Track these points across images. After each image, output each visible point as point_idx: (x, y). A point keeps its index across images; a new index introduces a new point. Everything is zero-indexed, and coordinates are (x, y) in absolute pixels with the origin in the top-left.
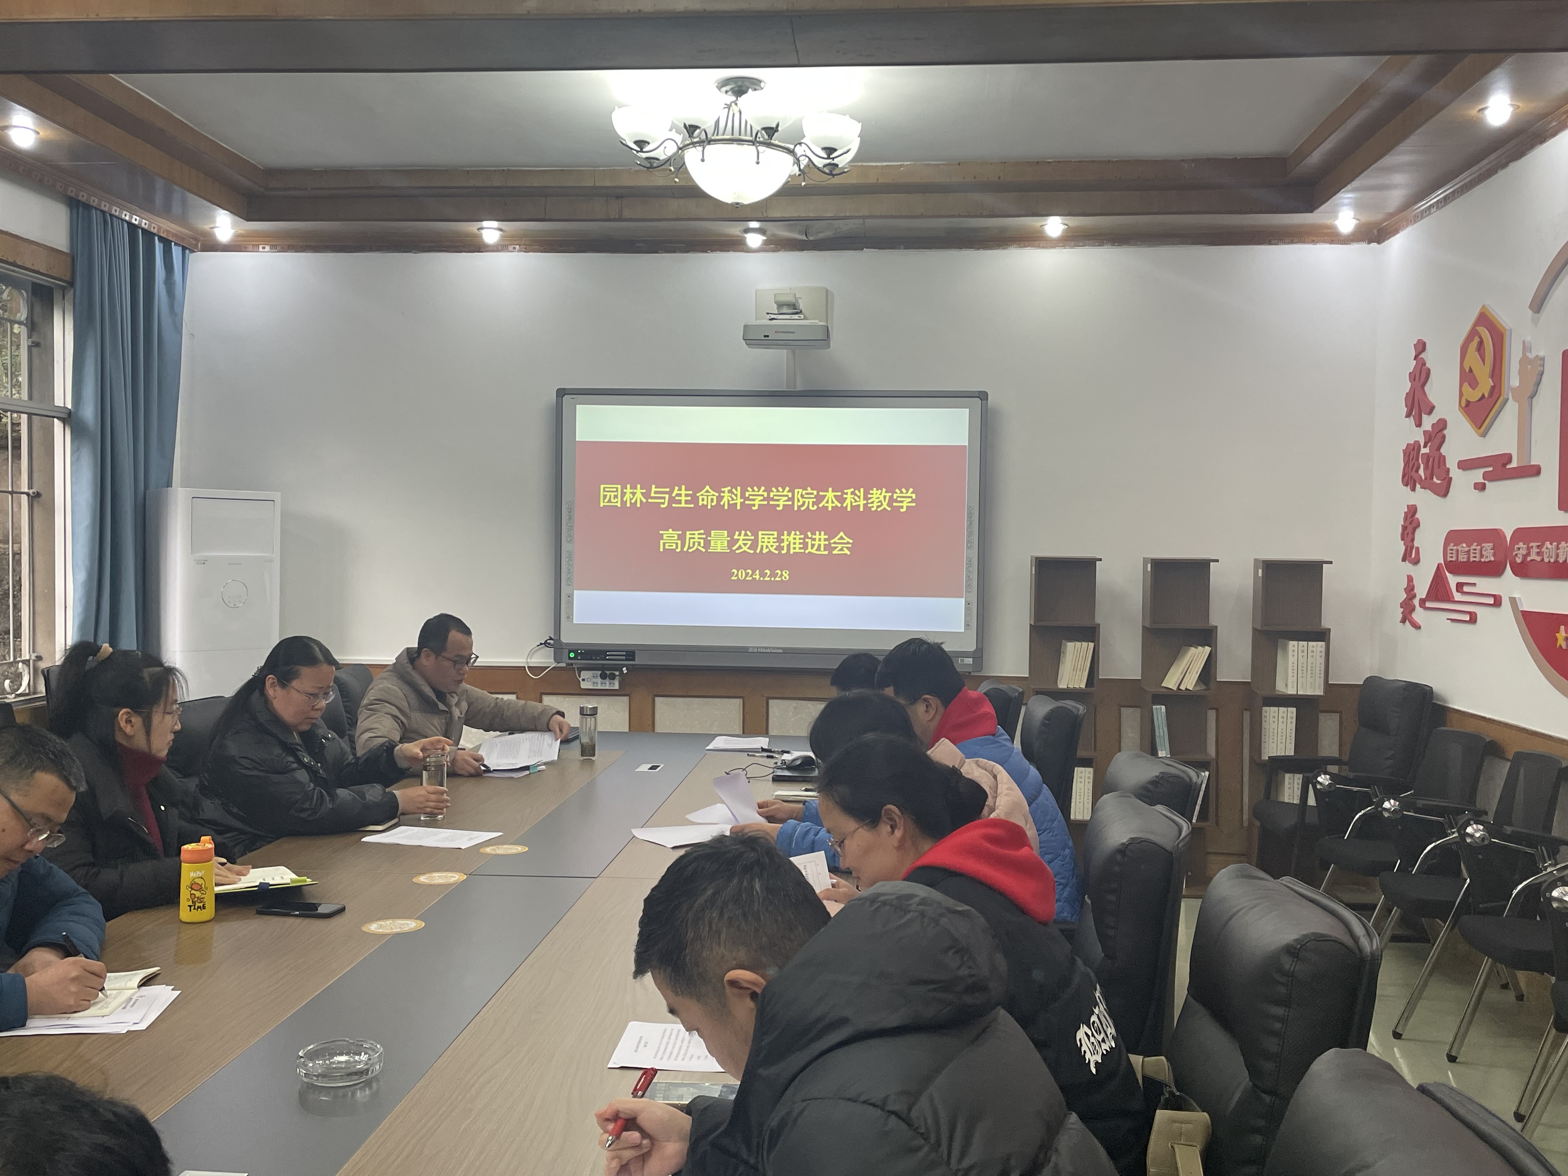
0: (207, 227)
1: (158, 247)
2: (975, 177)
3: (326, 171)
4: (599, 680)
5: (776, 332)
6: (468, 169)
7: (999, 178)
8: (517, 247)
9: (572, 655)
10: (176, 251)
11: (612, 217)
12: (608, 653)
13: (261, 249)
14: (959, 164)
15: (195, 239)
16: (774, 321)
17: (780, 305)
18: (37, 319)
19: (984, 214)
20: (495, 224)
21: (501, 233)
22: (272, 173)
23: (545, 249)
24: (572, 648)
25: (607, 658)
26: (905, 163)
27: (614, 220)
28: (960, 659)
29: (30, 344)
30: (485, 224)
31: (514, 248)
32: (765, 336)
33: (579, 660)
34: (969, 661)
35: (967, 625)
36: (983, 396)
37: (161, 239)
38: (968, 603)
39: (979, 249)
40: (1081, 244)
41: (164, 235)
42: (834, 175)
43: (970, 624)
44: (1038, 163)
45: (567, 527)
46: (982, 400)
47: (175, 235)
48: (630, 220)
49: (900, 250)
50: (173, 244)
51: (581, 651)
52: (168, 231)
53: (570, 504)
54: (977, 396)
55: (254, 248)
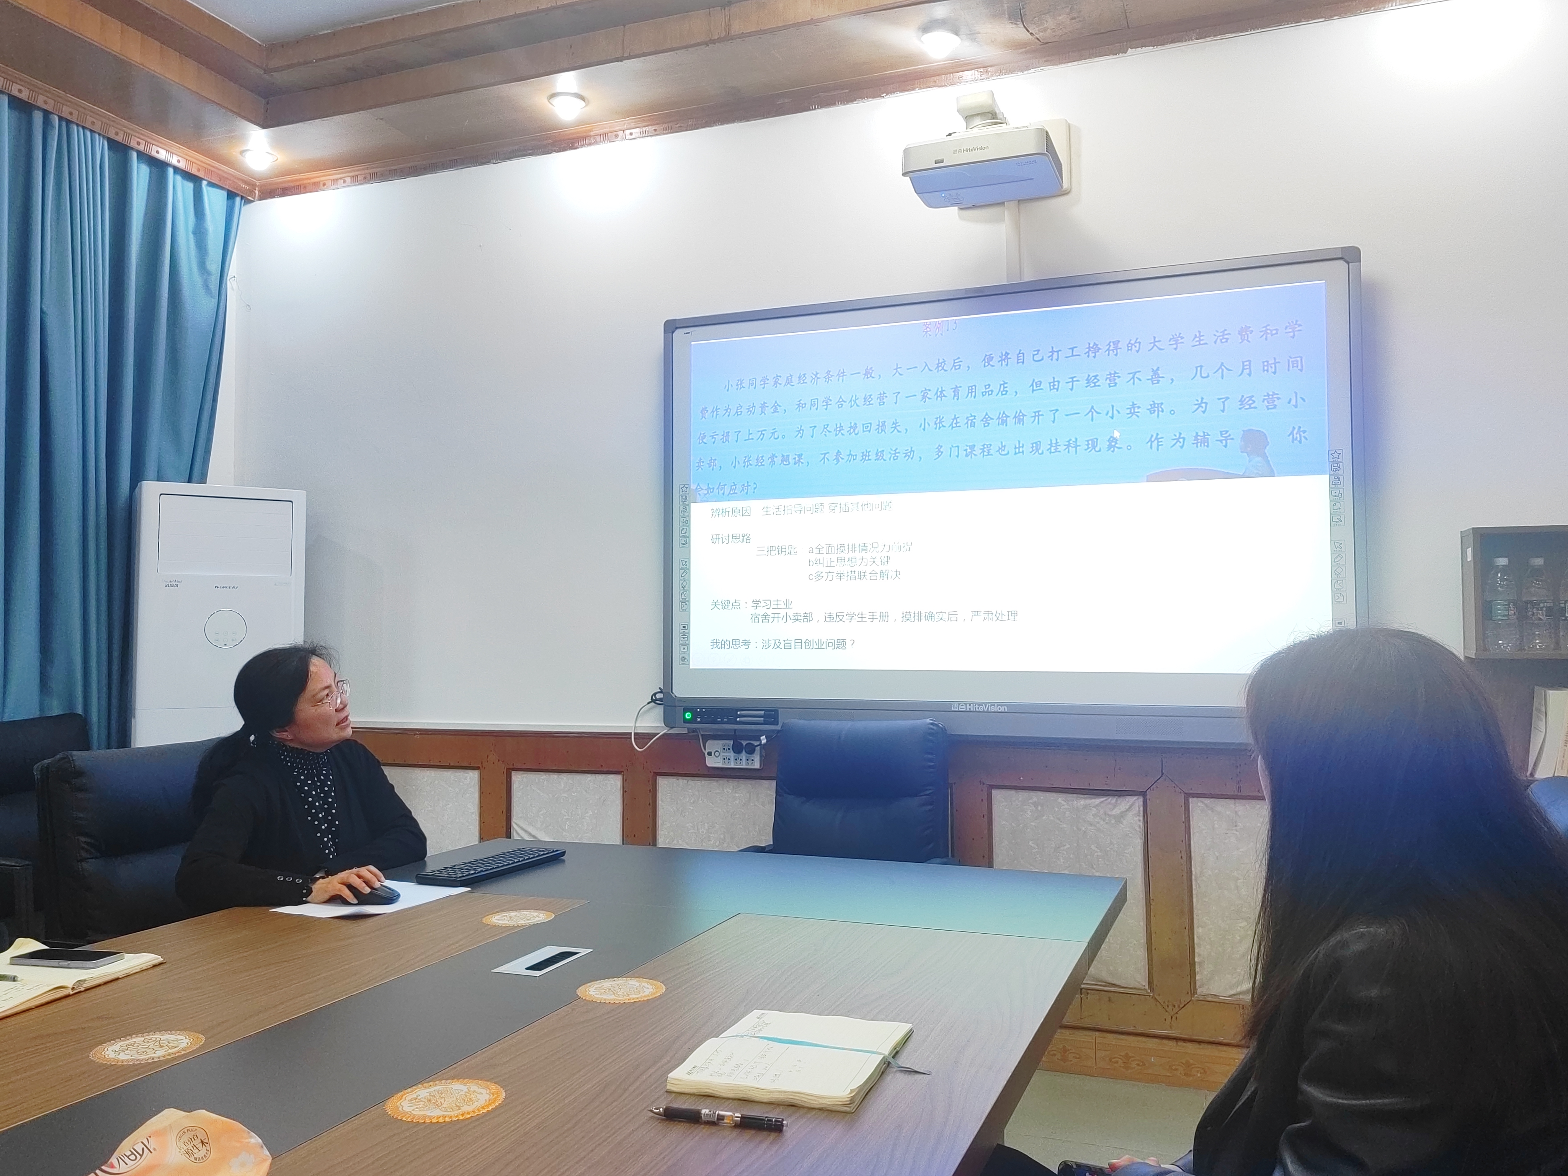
4: (732, 755)
5: (955, 153)
8: (621, 133)
9: (688, 716)
10: (214, 195)
11: (717, 37)
13: (322, 187)
15: (242, 180)
16: (954, 136)
17: (969, 117)
20: (568, 80)
22: (272, 47)
23: (655, 130)
24: (689, 705)
25: (737, 719)
27: (720, 40)
31: (617, 136)
33: (699, 723)
36: (1350, 255)
41: (187, 169)
45: (681, 524)
46: (1348, 264)
47: (209, 172)
48: (742, 36)
49: (1191, 42)
50: (204, 183)
51: (701, 709)
52: (192, 165)
54: (1340, 256)
55: (315, 187)
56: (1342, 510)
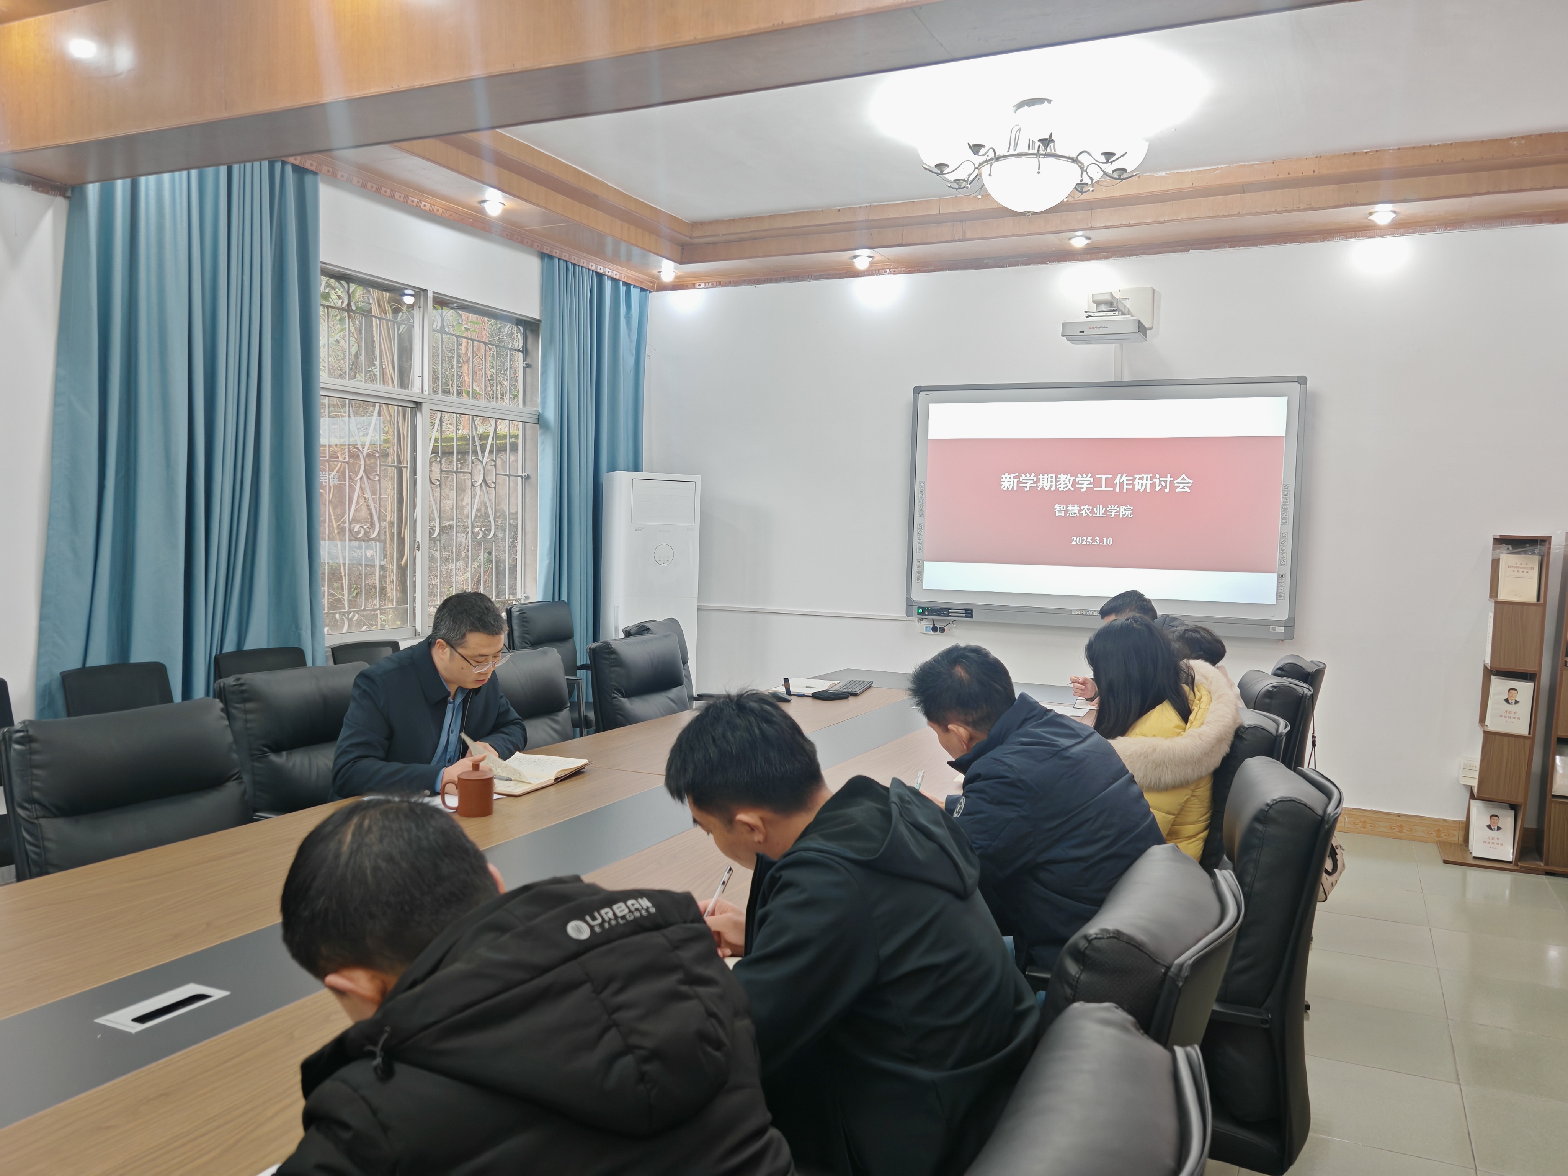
0: (655, 272)
1: (622, 289)
2: (1289, 174)
3: (733, 220)
5: (1091, 328)
6: (839, 208)
7: (1314, 171)
8: (888, 270)
10: (635, 293)
11: (957, 238)
12: (950, 611)
13: (698, 287)
14: (1273, 162)
15: (651, 282)
16: (1090, 318)
17: (1098, 303)
18: (529, 347)
19: (1301, 208)
20: (867, 252)
21: (871, 259)
22: (695, 225)
23: (909, 270)
24: (921, 605)
25: (950, 614)
26: (1220, 167)
27: (959, 240)
28: (1271, 627)
29: (525, 366)
30: (858, 252)
31: (885, 272)
32: (1080, 332)
33: (926, 615)
34: (1281, 629)
35: (1279, 596)
36: (1302, 380)
37: (625, 284)
38: (1281, 576)
39: (1304, 242)
40: (1411, 231)
41: (625, 280)
42: (1122, 179)
43: (1283, 595)
44: (1354, 154)
45: (919, 504)
46: (1301, 385)
47: (636, 280)
48: (972, 239)
49: (1225, 249)
50: (632, 286)
51: (928, 608)
52: (628, 277)
53: (922, 484)
54: (1296, 381)
55: (693, 287)
56: (1287, 517)
